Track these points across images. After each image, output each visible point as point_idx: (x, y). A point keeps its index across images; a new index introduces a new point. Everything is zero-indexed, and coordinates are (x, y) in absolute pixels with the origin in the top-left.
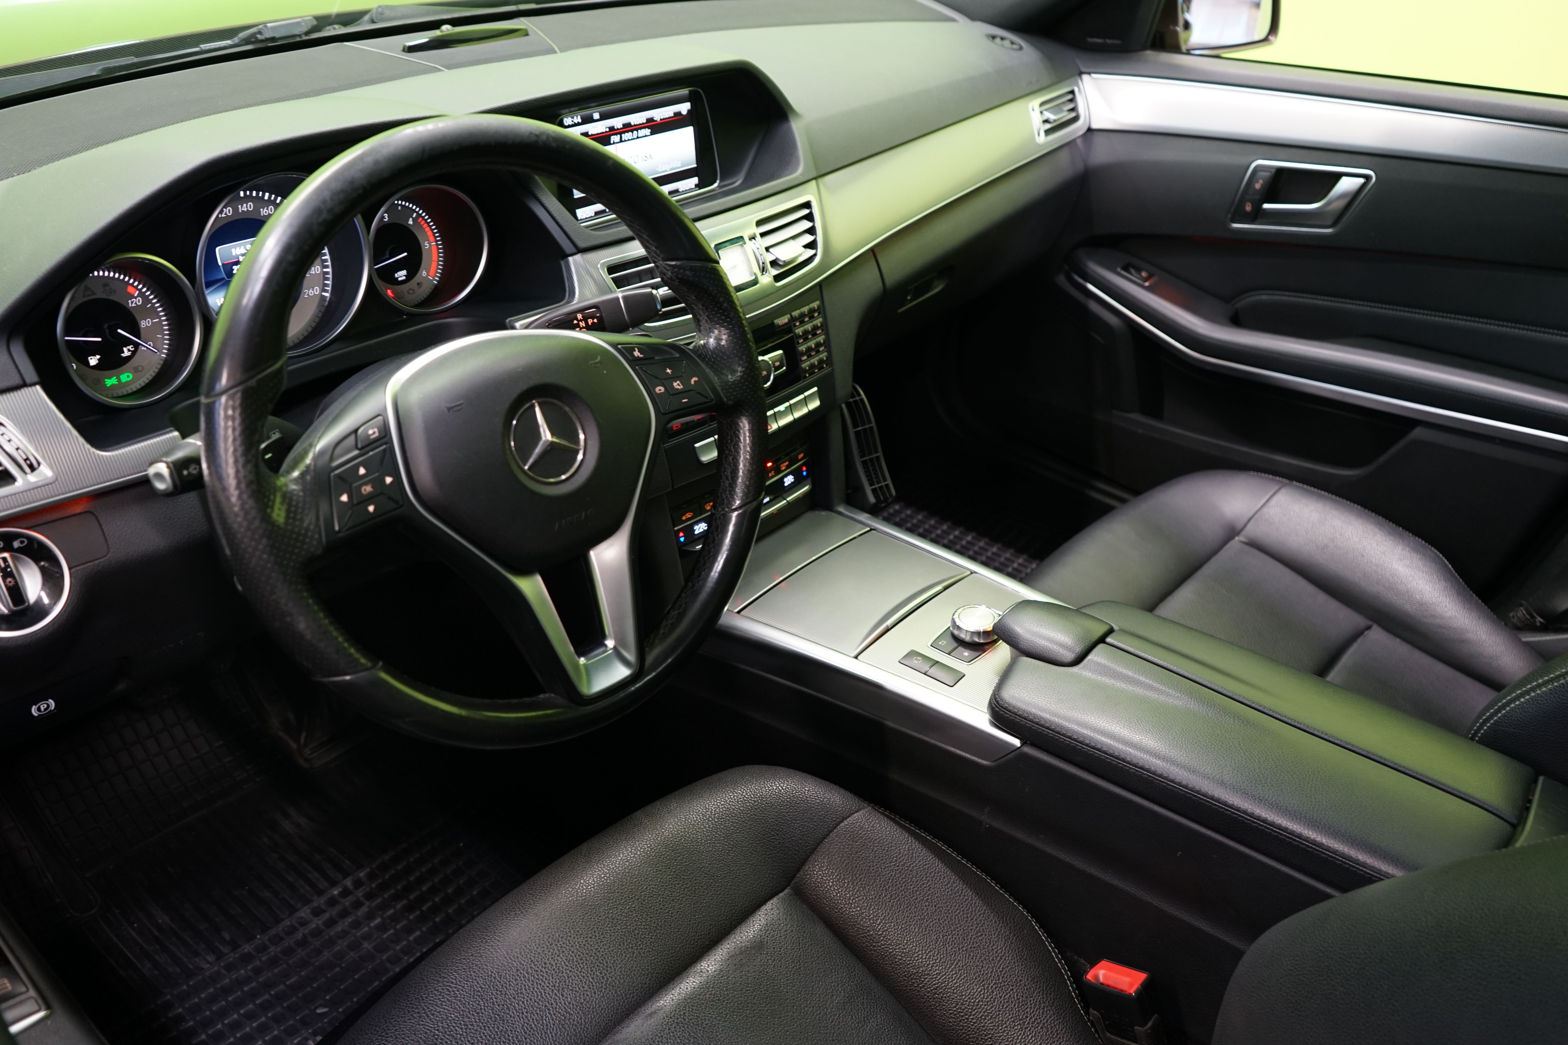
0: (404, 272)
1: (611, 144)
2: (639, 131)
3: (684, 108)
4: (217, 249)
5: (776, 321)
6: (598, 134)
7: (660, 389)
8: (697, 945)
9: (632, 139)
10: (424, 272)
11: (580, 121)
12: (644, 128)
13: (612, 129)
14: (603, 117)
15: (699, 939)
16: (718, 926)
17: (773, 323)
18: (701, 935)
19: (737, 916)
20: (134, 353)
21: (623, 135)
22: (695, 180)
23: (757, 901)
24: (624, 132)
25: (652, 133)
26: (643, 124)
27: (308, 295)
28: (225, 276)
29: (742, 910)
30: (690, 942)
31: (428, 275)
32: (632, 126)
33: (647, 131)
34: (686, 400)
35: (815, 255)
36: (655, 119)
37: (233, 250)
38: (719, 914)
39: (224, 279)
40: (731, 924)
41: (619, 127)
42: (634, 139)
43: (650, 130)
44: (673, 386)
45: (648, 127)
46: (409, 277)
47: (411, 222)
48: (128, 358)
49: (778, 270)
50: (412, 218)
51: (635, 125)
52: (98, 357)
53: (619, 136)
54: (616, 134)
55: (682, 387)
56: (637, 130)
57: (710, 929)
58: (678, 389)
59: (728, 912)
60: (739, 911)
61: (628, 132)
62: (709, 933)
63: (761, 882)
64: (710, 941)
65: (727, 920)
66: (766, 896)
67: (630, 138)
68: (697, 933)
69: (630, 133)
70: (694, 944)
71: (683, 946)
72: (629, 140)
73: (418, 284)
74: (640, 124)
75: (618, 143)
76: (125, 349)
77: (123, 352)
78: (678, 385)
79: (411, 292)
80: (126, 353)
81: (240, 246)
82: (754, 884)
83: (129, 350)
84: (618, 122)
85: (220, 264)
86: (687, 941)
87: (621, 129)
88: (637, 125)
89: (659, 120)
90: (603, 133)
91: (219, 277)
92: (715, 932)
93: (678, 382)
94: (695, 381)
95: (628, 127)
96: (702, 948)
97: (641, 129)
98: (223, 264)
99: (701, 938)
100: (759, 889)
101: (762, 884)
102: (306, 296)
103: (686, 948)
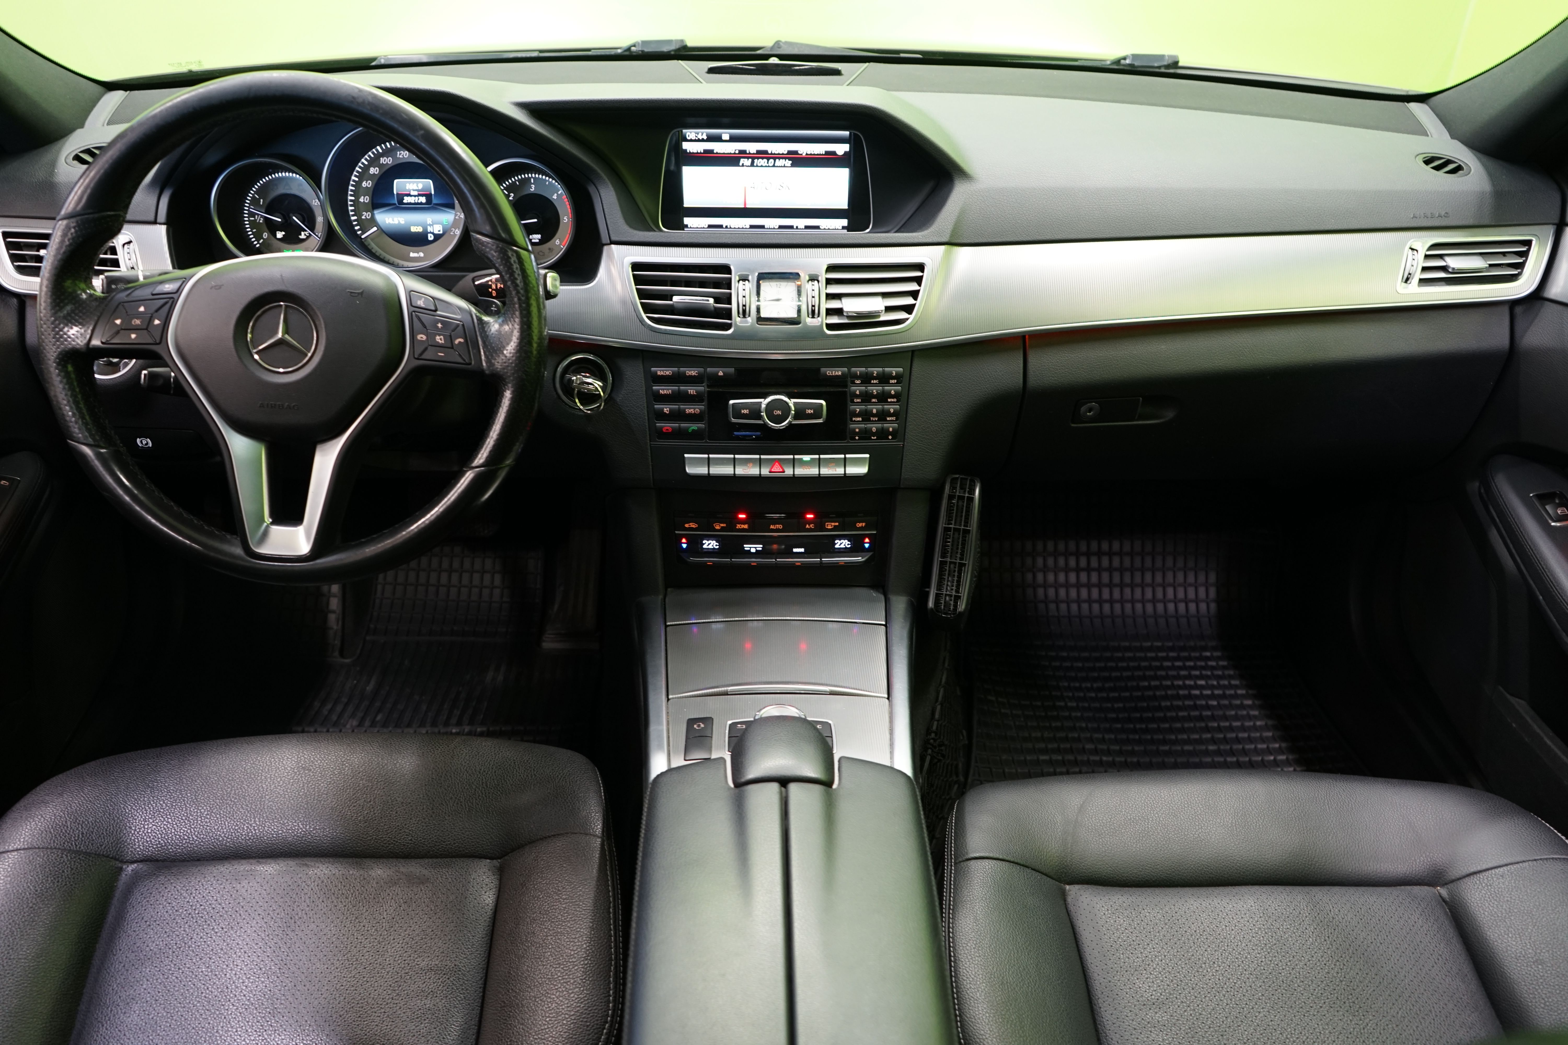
0: (539, 236)
1: (739, 166)
2: (777, 160)
3: (841, 149)
4: (396, 181)
5: (823, 370)
6: (724, 154)
7: (421, 337)
8: (388, 846)
9: (766, 166)
10: (557, 241)
11: (705, 138)
12: (785, 158)
13: (743, 152)
14: (733, 139)
15: (392, 843)
16: (416, 845)
17: (818, 370)
18: (397, 842)
19: (438, 850)
20: (308, 237)
21: (756, 160)
22: (844, 222)
23: (464, 850)
24: (758, 158)
25: (793, 165)
26: (783, 154)
27: (454, 233)
28: (396, 203)
29: (446, 848)
30: (384, 840)
31: (560, 244)
32: (768, 154)
33: (788, 163)
34: (442, 354)
35: (907, 319)
36: (799, 152)
37: (407, 185)
38: (425, 837)
39: (395, 204)
40: (429, 852)
41: (751, 152)
42: (769, 166)
43: (791, 162)
44: (435, 339)
45: (790, 159)
46: (542, 242)
47: (555, 197)
48: (303, 240)
49: (839, 319)
50: (557, 194)
51: (771, 154)
52: (283, 233)
53: (750, 160)
54: (748, 158)
55: (443, 342)
56: (775, 159)
57: (408, 843)
58: (438, 342)
59: (433, 841)
60: (443, 847)
61: (763, 158)
62: (404, 845)
63: (478, 838)
64: (400, 852)
65: (427, 846)
66: (474, 853)
67: (764, 165)
68: (395, 837)
69: (765, 160)
70: (385, 844)
71: (376, 839)
72: (762, 166)
73: (550, 249)
74: (779, 154)
75: (748, 166)
76: (303, 233)
77: (301, 235)
78: (441, 339)
79: (541, 254)
80: (303, 236)
81: (413, 183)
82: (472, 836)
83: (305, 235)
84: (752, 147)
85: (395, 193)
86: (382, 837)
87: (754, 154)
88: (775, 154)
89: (804, 154)
90: (730, 154)
91: (392, 202)
92: (410, 848)
93: (442, 337)
94: (460, 342)
95: (762, 154)
96: (390, 852)
97: (779, 158)
98: (397, 194)
99: (395, 844)
100: (472, 842)
101: (478, 841)
102: (452, 233)
103: (377, 842)
